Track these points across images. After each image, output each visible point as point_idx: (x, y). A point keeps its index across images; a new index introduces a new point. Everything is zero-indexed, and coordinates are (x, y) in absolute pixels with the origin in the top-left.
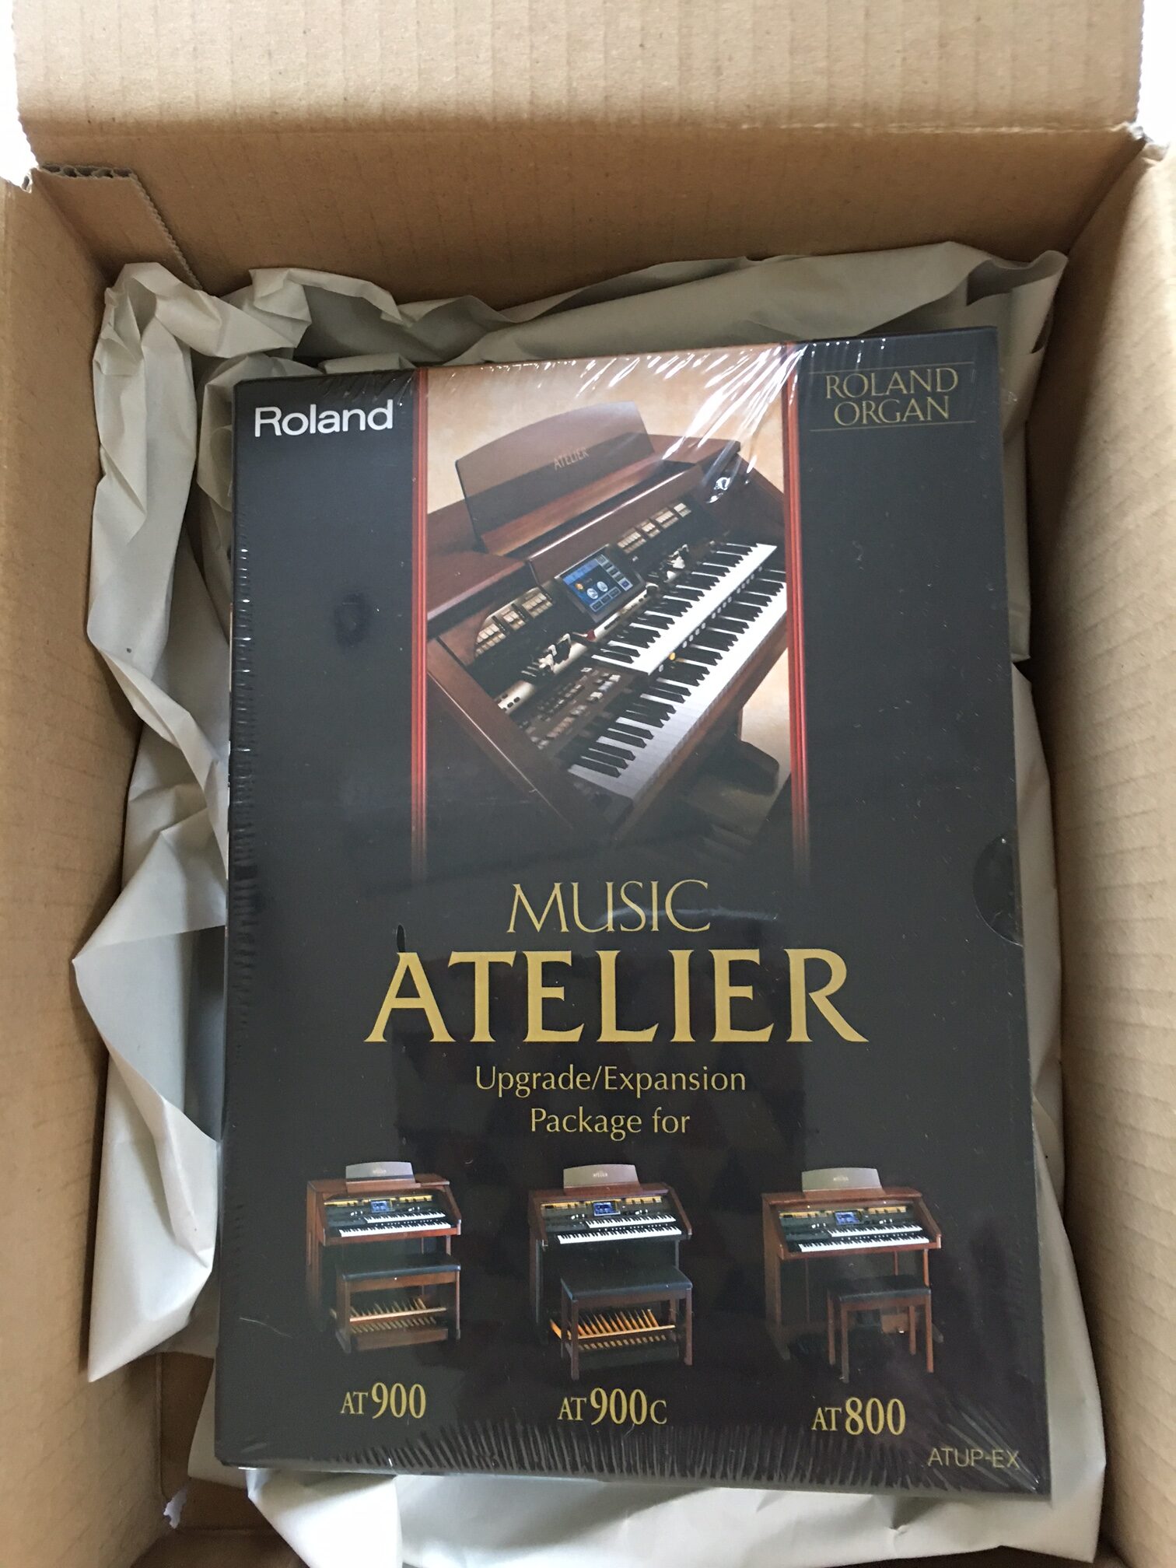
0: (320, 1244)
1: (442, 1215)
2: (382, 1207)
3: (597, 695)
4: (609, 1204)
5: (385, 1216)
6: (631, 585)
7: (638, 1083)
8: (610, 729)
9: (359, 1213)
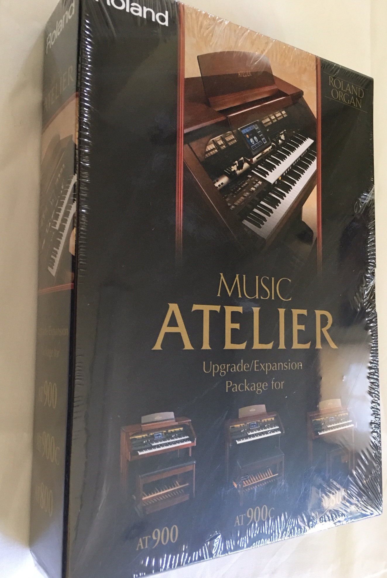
0: (128, 461)
1: (188, 437)
2: (160, 437)
3: (253, 189)
4: (255, 423)
5: (161, 441)
6: (266, 142)
7: (266, 367)
8: (258, 206)
9: (148, 441)
